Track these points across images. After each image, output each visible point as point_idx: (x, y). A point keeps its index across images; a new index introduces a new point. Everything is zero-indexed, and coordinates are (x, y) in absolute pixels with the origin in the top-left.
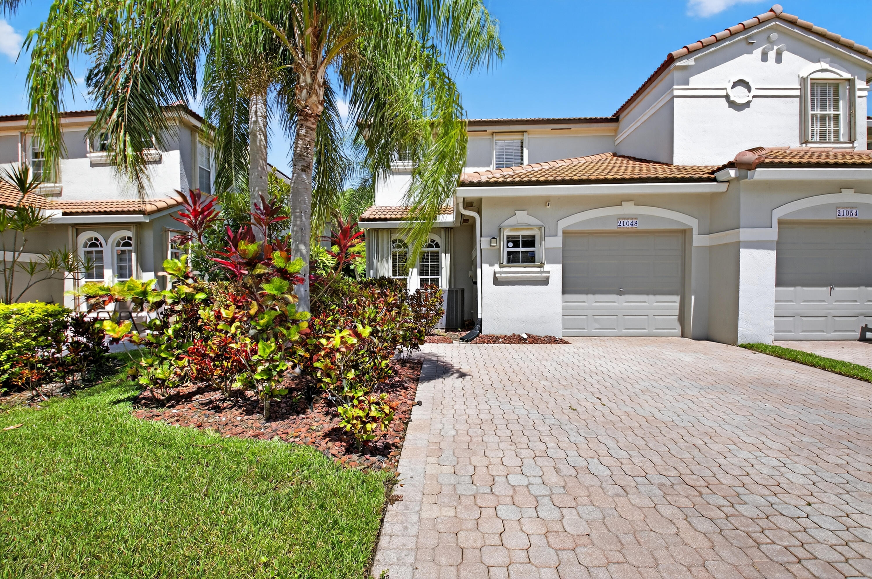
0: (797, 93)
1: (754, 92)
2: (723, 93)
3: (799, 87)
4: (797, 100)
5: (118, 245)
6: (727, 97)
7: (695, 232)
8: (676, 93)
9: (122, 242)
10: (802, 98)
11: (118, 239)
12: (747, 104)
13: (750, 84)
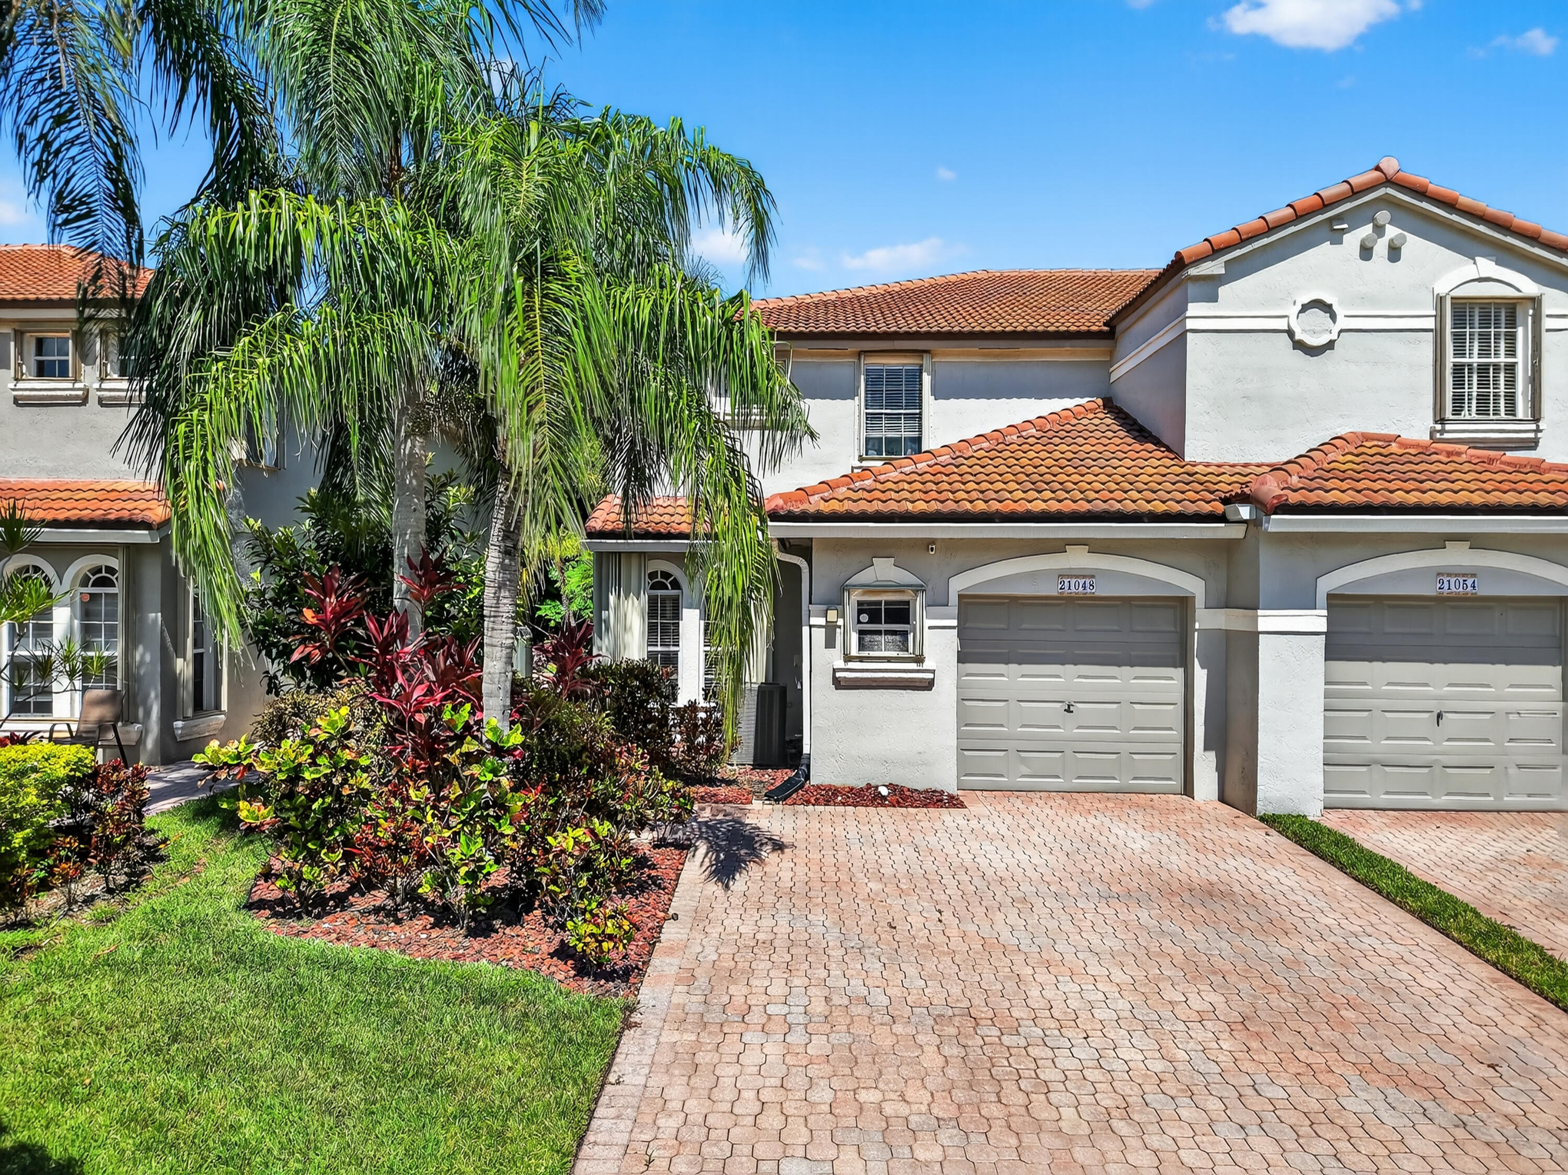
0: (1430, 323)
1: (1342, 323)
2: (1282, 324)
3: (1434, 313)
4: (1430, 335)
5: (85, 582)
6: (1290, 333)
7: (1200, 602)
8: (1190, 324)
9: (93, 578)
10: (1439, 333)
11: (85, 571)
12: (1330, 345)
13: (1334, 308)
